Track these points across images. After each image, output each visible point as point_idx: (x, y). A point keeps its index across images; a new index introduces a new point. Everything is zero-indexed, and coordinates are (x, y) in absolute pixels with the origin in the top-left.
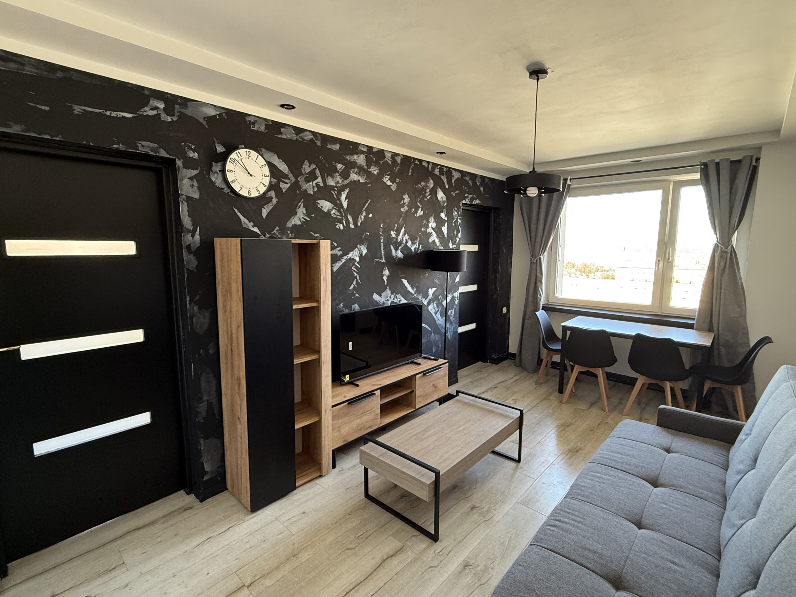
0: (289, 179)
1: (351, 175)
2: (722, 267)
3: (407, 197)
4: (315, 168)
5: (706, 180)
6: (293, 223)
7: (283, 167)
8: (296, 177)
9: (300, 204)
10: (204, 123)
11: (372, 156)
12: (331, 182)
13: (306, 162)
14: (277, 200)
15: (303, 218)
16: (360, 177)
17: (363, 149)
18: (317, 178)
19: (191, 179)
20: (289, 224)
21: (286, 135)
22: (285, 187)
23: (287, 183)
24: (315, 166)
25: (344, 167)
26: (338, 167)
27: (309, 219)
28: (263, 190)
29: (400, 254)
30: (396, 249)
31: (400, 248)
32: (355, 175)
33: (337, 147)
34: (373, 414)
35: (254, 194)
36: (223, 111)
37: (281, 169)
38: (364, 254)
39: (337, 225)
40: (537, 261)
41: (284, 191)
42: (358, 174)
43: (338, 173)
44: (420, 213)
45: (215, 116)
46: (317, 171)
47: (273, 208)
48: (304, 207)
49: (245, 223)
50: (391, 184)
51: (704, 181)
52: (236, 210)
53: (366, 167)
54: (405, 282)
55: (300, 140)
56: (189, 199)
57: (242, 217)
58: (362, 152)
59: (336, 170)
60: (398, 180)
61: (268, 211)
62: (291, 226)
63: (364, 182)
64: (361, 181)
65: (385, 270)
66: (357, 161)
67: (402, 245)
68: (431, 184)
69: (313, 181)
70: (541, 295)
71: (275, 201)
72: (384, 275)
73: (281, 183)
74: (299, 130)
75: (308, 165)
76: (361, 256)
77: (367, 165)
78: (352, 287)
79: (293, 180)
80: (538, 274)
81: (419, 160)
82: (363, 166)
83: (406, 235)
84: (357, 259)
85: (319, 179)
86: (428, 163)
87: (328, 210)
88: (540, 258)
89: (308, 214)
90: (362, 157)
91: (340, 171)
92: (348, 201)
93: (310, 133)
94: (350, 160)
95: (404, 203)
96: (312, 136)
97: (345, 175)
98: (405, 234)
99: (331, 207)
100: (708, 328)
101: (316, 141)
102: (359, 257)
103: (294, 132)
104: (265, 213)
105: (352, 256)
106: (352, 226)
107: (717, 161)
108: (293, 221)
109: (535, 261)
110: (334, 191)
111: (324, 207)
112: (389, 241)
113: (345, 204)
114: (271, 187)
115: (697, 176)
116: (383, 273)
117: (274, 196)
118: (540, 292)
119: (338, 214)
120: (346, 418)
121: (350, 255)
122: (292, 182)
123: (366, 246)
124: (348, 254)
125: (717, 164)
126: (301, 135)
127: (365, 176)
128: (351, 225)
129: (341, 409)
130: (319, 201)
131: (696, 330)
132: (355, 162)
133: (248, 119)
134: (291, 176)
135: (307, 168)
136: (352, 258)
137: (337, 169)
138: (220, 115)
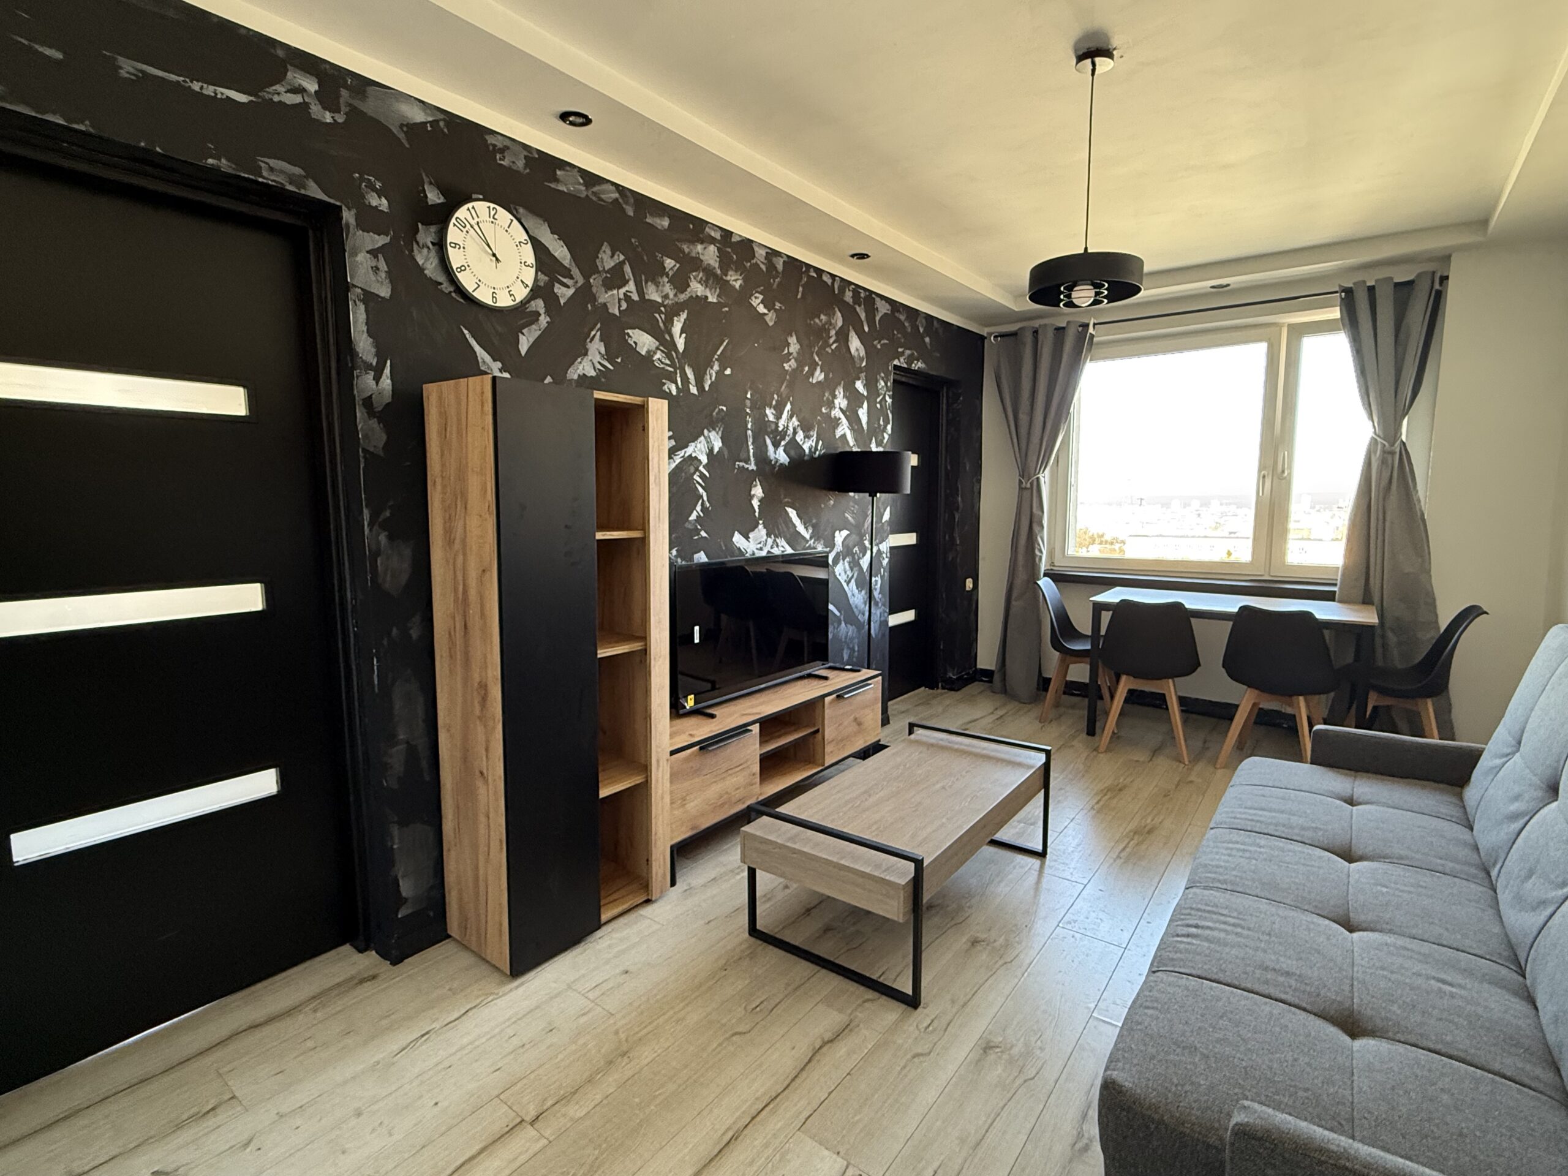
0: (572, 278)
1: (691, 284)
2: (1384, 482)
3: (795, 341)
4: (622, 263)
5: (1351, 321)
6: (580, 371)
7: (560, 251)
8: (586, 277)
9: (593, 333)
10: (401, 136)
11: (729, 250)
12: (653, 295)
13: (606, 249)
14: (548, 319)
15: (599, 363)
16: (708, 290)
17: (713, 234)
18: (626, 282)
19: (374, 253)
20: (573, 374)
21: (566, 185)
22: (564, 293)
23: (568, 287)
24: (622, 257)
25: (678, 265)
26: (666, 265)
27: (611, 367)
28: (521, 294)
29: (781, 456)
30: (776, 445)
31: (783, 443)
32: (699, 286)
33: (665, 223)
34: (745, 773)
35: (504, 301)
36: (441, 116)
37: (556, 255)
38: (716, 450)
39: (665, 384)
40: (1032, 484)
41: (562, 301)
42: (705, 283)
43: (667, 277)
44: (819, 376)
45: (424, 124)
46: (627, 269)
47: (539, 337)
48: (601, 340)
49: (484, 362)
50: (766, 311)
51: (1347, 321)
52: (466, 332)
53: (719, 272)
54: (792, 513)
55: (594, 198)
56: (369, 297)
57: (477, 348)
58: (713, 241)
59: (662, 271)
60: (778, 306)
61: (532, 340)
62: (576, 377)
63: (715, 300)
64: (710, 299)
65: (756, 486)
66: (701, 257)
67: (787, 439)
68: (839, 320)
69: (619, 287)
70: (1041, 551)
71: (544, 320)
72: (754, 495)
73: (557, 285)
74: (591, 179)
75: (609, 252)
76: (710, 452)
77: (720, 267)
78: (693, 517)
79: (581, 281)
80: (1035, 510)
81: (817, 270)
82: (715, 268)
83: (794, 419)
84: (704, 459)
85: (631, 286)
86: (833, 276)
87: (648, 352)
88: (1038, 479)
89: (609, 356)
90: (712, 249)
91: (671, 273)
92: (686, 338)
93: (613, 188)
94: (689, 253)
95: (790, 354)
96: (617, 195)
97: (680, 283)
98: (791, 417)
99: (653, 348)
100: (1361, 599)
101: (624, 206)
102: (708, 455)
103: (581, 181)
104: (524, 344)
105: (695, 451)
106: (694, 390)
107: (1370, 283)
108: (581, 367)
109: (1028, 485)
110: (660, 312)
111: (640, 345)
112: (763, 428)
113: (681, 344)
114: (536, 292)
115: (1335, 313)
116: (752, 493)
117: (542, 311)
118: (1039, 545)
119: (668, 362)
120: (697, 780)
121: (689, 450)
122: (579, 285)
123: (720, 433)
124: (687, 446)
125: (1371, 289)
126: (596, 189)
127: (718, 290)
128: (691, 386)
129: (687, 759)
130: (629, 331)
131: (1339, 602)
132: (699, 258)
133: (491, 140)
134: (575, 272)
135: (607, 260)
136: (694, 455)
137: (664, 268)
138: (434, 123)
